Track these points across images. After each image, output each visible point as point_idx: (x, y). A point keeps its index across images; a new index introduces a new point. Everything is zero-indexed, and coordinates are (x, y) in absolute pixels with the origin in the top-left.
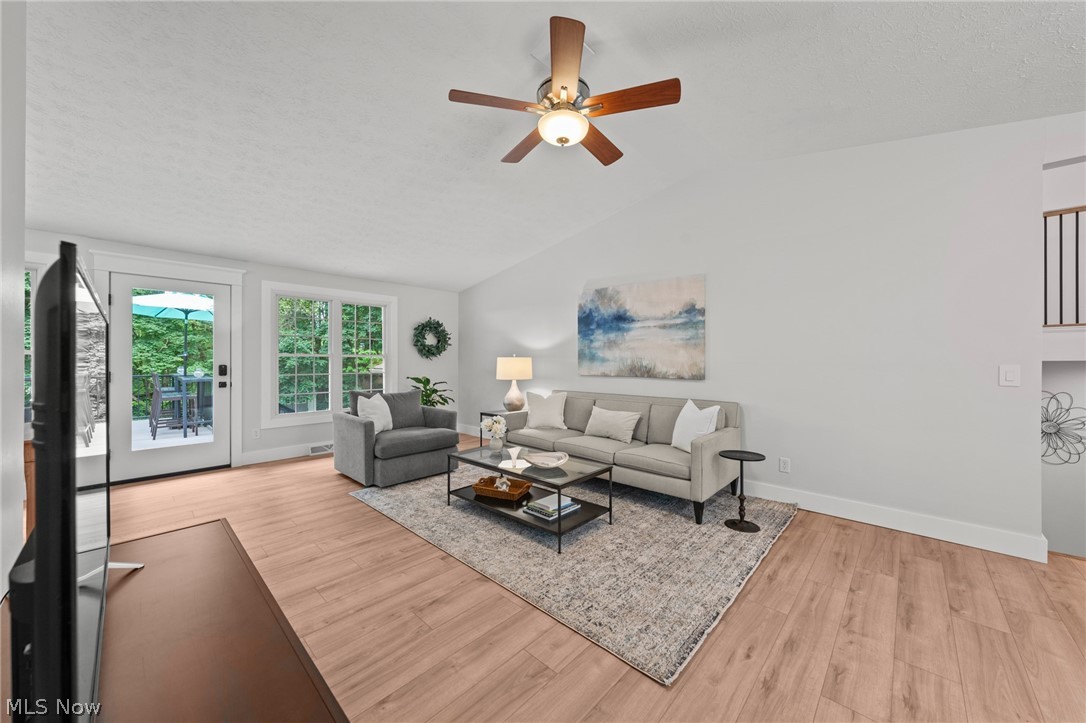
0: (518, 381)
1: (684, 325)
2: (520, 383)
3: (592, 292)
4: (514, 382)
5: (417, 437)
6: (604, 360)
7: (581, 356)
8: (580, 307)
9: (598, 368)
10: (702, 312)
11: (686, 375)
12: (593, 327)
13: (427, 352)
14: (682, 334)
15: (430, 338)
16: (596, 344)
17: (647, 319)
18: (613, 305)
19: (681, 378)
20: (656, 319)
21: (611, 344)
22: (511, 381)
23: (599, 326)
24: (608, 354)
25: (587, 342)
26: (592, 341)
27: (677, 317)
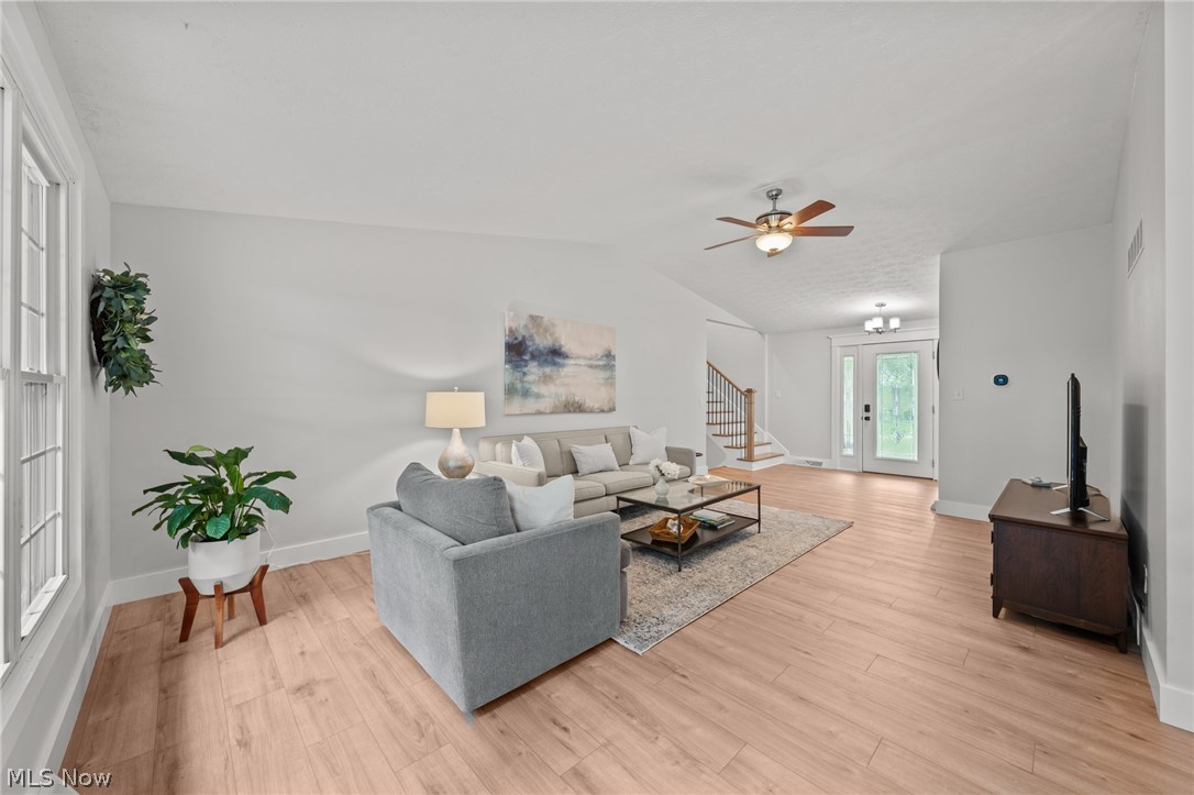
1: (605, 366)
4: (456, 431)
6: (538, 396)
9: (532, 405)
10: (614, 357)
11: (606, 408)
12: (526, 358)
14: (602, 375)
17: (578, 357)
18: (548, 337)
19: (603, 411)
20: (585, 358)
21: (546, 379)
23: (533, 357)
24: (543, 390)
26: (525, 374)
27: (599, 360)
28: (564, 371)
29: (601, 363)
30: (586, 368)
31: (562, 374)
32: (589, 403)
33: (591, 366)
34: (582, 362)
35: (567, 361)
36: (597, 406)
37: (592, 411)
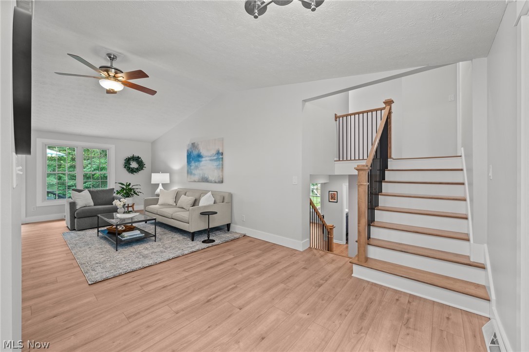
0: (162, 184)
1: (217, 159)
2: (163, 185)
3: (191, 144)
4: (160, 185)
5: (99, 208)
6: (194, 175)
7: (188, 172)
8: (188, 151)
9: (192, 178)
10: (222, 154)
11: (217, 181)
12: (191, 160)
13: (132, 171)
14: (215, 163)
15: (134, 164)
16: (192, 167)
17: (206, 157)
18: (197, 151)
19: (216, 182)
20: (209, 157)
21: (197, 167)
22: (159, 184)
23: (193, 159)
24: (195, 172)
25: (189, 166)
27: (214, 156)
28: (202, 163)
29: (215, 158)
30: (208, 161)
31: (201, 165)
32: (211, 178)
33: (211, 160)
34: (207, 159)
35: (204, 159)
36: (213, 179)
37: (211, 182)
